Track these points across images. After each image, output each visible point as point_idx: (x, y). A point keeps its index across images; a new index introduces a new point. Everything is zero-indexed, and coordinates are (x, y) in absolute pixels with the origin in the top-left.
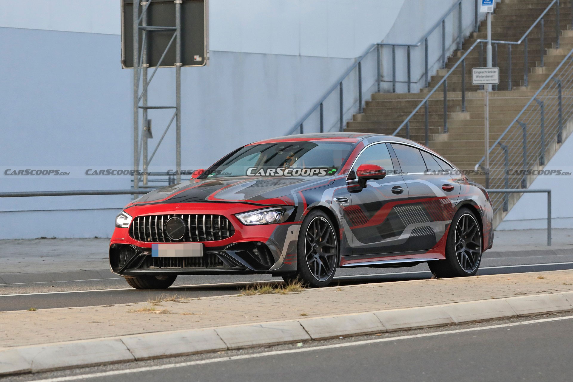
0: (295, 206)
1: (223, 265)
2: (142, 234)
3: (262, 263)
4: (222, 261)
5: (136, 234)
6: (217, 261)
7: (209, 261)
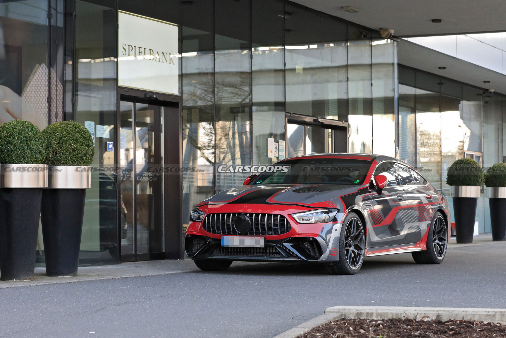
0: (337, 209)
1: (279, 255)
2: (213, 227)
3: (312, 254)
4: (279, 251)
5: (209, 227)
6: (274, 251)
7: (268, 251)
